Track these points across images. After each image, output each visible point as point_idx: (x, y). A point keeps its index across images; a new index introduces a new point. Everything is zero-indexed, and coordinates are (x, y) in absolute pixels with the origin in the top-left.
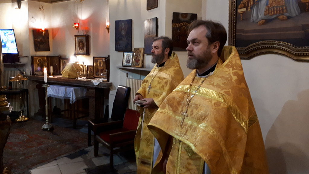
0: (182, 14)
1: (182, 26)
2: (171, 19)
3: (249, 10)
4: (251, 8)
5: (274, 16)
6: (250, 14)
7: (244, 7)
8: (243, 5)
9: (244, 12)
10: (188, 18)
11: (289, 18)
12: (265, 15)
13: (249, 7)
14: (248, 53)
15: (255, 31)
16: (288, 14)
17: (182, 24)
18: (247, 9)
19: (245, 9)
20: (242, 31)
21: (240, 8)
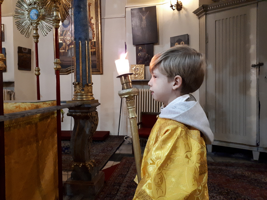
0: (24, 48)
1: (24, 55)
2: (17, 50)
3: (66, 51)
4: (68, 51)
6: (67, 53)
8: (63, 49)
10: (27, 51)
13: (66, 50)
14: (67, 72)
15: (69, 61)
17: (24, 54)
19: (64, 51)
20: (63, 61)
21: (61, 50)
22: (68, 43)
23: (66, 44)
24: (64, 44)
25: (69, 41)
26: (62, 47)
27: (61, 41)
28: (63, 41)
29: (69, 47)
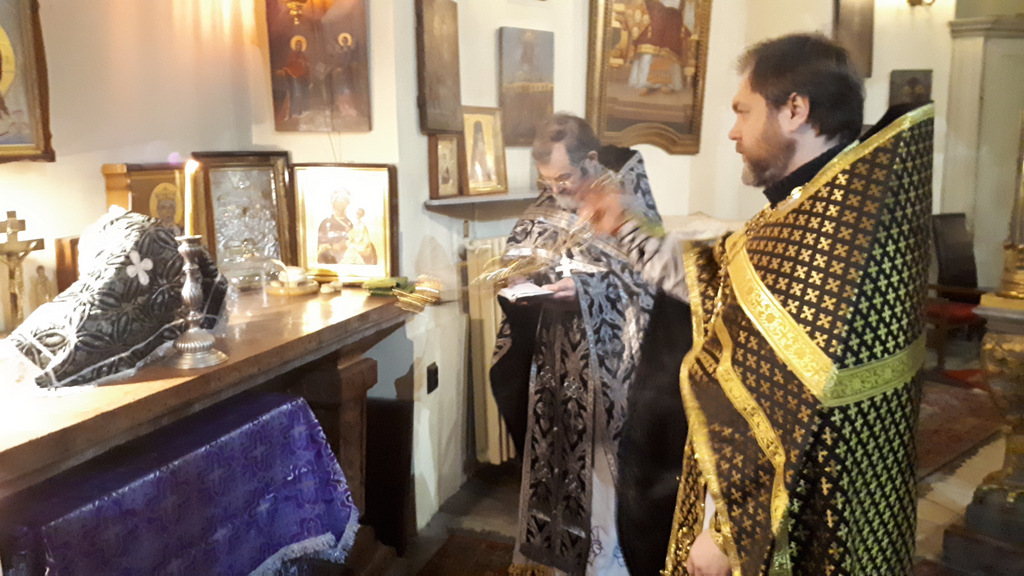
3: (628, 64)
4: (632, 62)
5: (657, 86)
6: (628, 72)
7: (621, 57)
8: (619, 52)
9: (620, 67)
11: (673, 92)
12: (649, 80)
13: (628, 60)
15: (632, 104)
16: (671, 86)
18: (625, 62)
19: (620, 61)
20: (614, 100)
21: (615, 57)
22: (636, 32)
23: (630, 34)
24: (624, 35)
25: (639, 25)
26: (618, 46)
27: (617, 20)
28: (621, 23)
29: (636, 47)
